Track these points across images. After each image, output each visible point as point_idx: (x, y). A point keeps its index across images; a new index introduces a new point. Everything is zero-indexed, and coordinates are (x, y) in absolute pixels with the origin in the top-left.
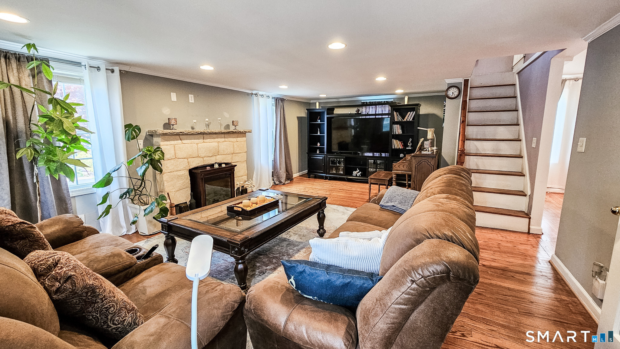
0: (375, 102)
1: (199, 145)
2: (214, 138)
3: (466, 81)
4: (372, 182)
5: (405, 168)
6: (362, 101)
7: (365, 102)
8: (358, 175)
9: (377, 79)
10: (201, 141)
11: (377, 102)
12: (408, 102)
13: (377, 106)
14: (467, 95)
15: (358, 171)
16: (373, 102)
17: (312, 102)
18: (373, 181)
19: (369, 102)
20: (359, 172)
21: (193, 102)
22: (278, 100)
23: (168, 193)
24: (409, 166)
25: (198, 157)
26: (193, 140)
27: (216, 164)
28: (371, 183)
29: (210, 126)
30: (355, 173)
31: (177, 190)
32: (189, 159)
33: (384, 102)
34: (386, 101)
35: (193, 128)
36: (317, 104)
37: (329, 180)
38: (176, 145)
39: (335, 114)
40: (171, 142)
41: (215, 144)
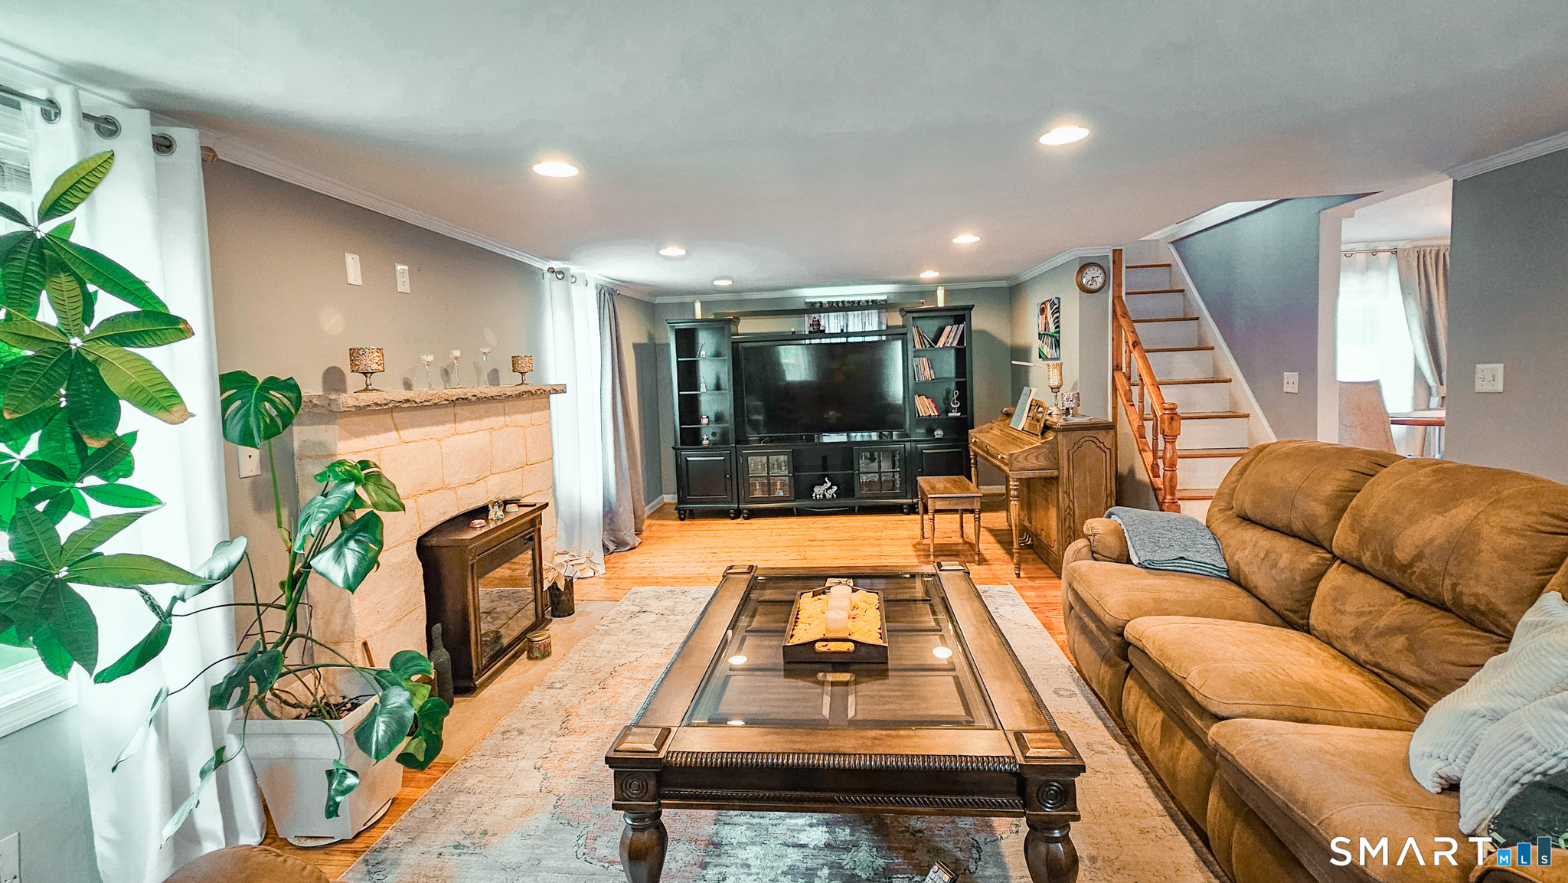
0: (843, 302)
1: (444, 443)
2: (480, 417)
3: (1118, 253)
4: (937, 508)
5: (1042, 462)
6: (808, 300)
7: (815, 303)
8: (828, 496)
9: (955, 241)
10: (449, 428)
11: (849, 302)
12: (946, 301)
13: (850, 313)
14: (1120, 285)
15: (829, 484)
16: (837, 303)
17: (658, 300)
18: (939, 505)
19: (829, 302)
20: (830, 488)
21: (407, 289)
22: (603, 292)
23: (365, 644)
24: (1050, 456)
25: (445, 487)
26: (428, 429)
27: (496, 507)
28: (937, 511)
29: (453, 376)
30: (818, 491)
31: (388, 624)
32: (421, 499)
33: (867, 302)
34: (873, 301)
35: (408, 386)
36: (698, 306)
37: (746, 519)
38: (384, 451)
39: (741, 335)
40: (367, 437)
41: (482, 437)
